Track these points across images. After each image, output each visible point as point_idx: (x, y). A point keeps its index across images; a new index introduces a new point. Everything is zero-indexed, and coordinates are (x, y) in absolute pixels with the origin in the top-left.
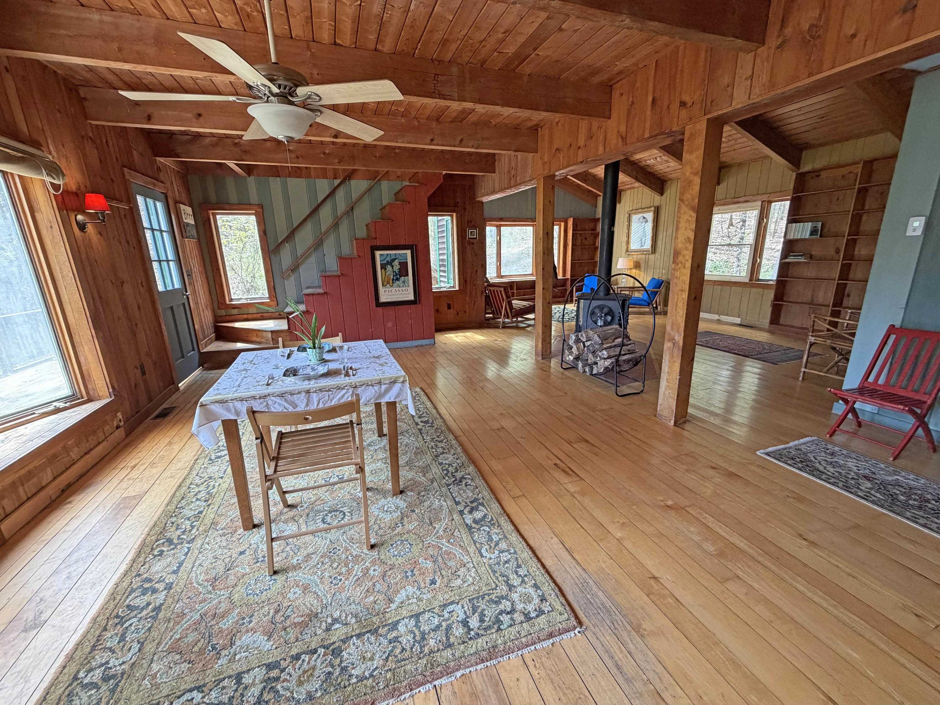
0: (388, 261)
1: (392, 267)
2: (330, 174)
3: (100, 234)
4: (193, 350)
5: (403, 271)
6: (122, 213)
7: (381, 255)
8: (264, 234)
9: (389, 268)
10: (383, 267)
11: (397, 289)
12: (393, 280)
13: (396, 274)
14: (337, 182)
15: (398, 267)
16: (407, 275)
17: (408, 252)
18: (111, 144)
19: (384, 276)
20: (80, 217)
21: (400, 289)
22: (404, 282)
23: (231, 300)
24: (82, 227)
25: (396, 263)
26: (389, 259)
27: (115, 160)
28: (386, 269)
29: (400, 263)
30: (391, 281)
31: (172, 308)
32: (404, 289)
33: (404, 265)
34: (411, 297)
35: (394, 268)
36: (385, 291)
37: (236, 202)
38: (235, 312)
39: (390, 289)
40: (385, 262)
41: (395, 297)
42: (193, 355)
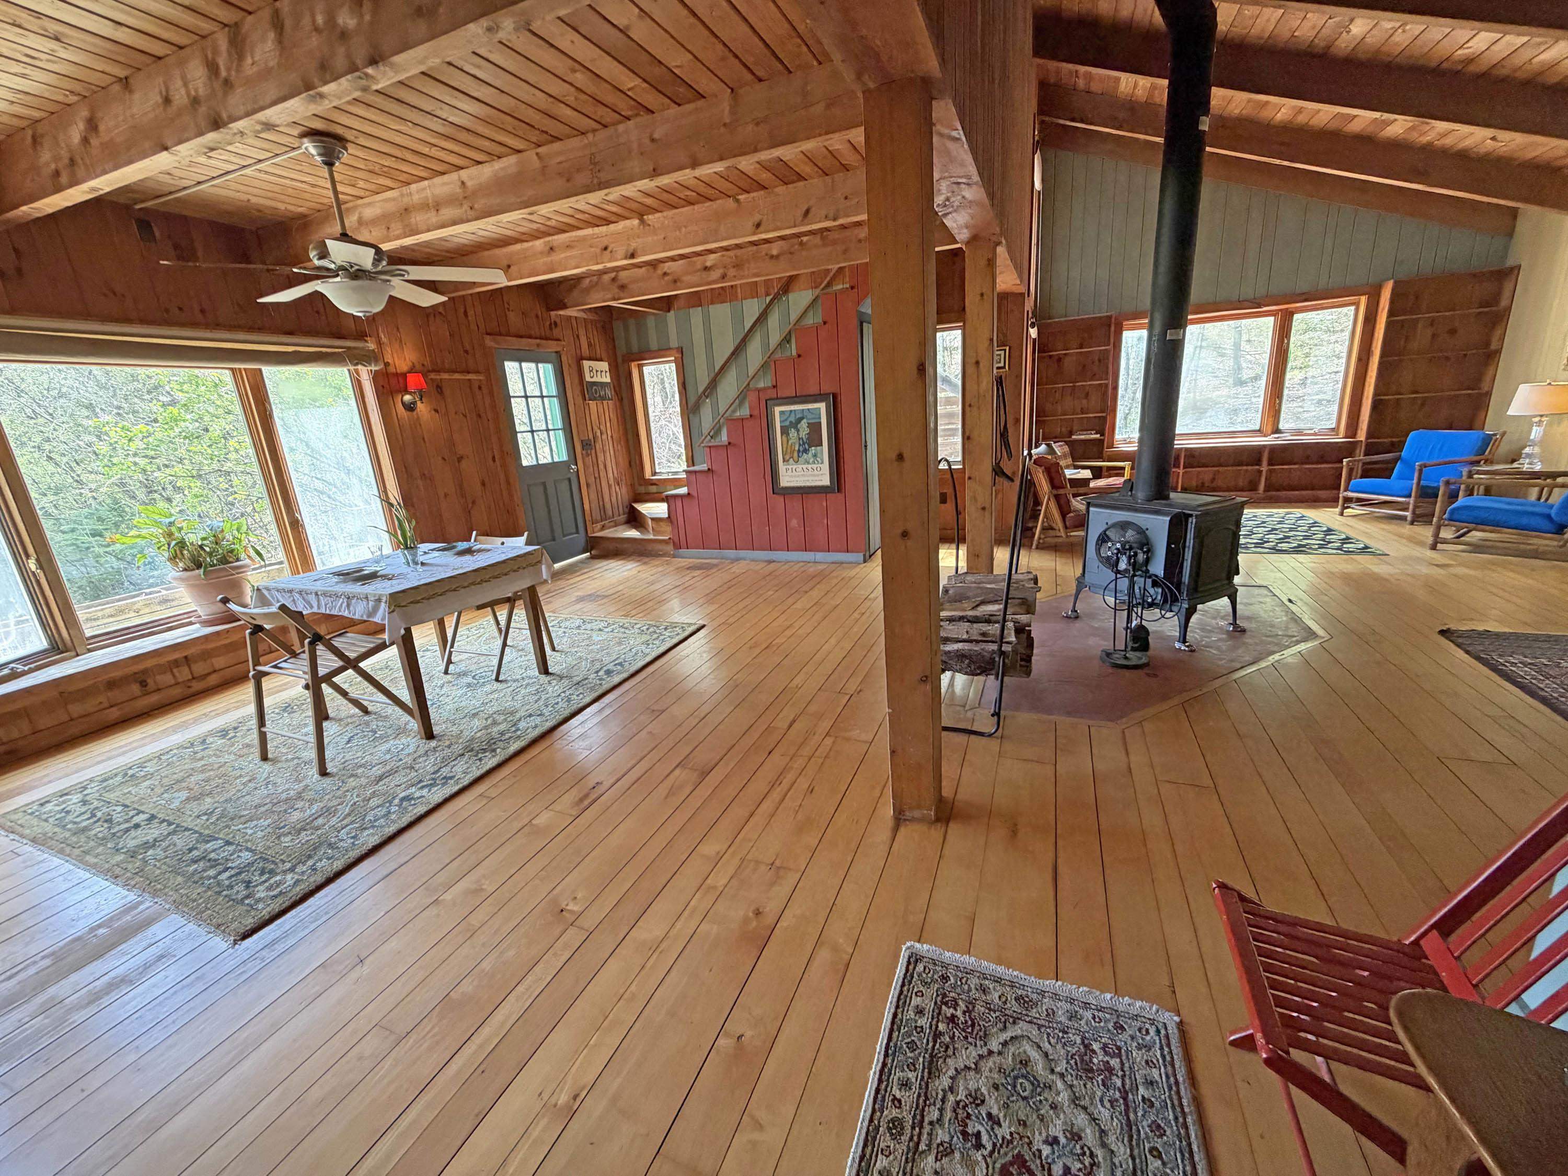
0: (791, 422)
1: (798, 431)
2: (762, 290)
3: (436, 411)
4: (577, 532)
5: (814, 439)
6: (476, 385)
7: (782, 413)
8: (683, 386)
9: (793, 433)
10: (785, 431)
11: (804, 466)
12: (799, 451)
13: (804, 444)
14: (768, 299)
15: (807, 431)
16: (821, 445)
17: (822, 406)
18: (471, 313)
19: (785, 446)
20: (407, 398)
21: (809, 466)
22: (815, 456)
23: (654, 474)
24: (410, 407)
25: (804, 423)
26: (792, 419)
27: (475, 328)
28: (788, 434)
29: (809, 425)
30: (796, 454)
31: (544, 484)
32: (814, 466)
33: (815, 428)
34: (825, 481)
35: (801, 433)
36: (787, 470)
37: (656, 348)
38: (653, 489)
39: (794, 467)
40: (787, 423)
41: (802, 479)
42: (580, 539)
